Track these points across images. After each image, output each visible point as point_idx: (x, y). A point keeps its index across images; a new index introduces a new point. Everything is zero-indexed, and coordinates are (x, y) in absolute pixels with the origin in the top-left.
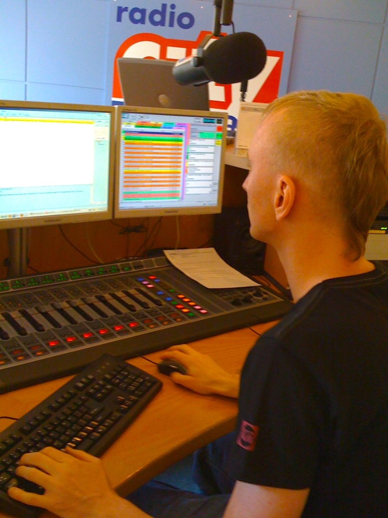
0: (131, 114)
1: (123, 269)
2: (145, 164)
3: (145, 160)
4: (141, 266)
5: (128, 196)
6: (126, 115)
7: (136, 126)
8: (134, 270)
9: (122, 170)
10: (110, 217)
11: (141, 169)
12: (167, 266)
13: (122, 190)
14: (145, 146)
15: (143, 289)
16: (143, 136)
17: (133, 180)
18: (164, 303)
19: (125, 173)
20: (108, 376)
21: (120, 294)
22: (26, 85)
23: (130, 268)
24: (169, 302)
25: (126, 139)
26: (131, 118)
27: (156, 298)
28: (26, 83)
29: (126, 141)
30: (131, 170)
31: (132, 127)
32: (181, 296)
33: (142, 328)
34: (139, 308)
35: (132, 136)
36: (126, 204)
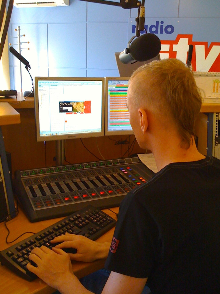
0: (113, 81)
1: (114, 164)
2: (121, 107)
3: (121, 104)
4: (124, 162)
5: (112, 124)
6: (111, 82)
7: (116, 87)
8: (119, 164)
9: (109, 110)
10: (103, 135)
11: (119, 110)
12: (139, 162)
13: (109, 121)
14: (121, 97)
15: (122, 174)
16: (120, 92)
17: (115, 115)
18: (130, 181)
19: (110, 112)
20: (88, 216)
21: (108, 176)
22: (87, 70)
23: (118, 163)
24: (134, 181)
25: (110, 94)
26: (113, 82)
27: (127, 178)
28: (87, 69)
29: (111, 95)
30: (114, 110)
31: (114, 88)
32: (141, 178)
33: (115, 194)
34: (116, 183)
35: (114, 92)
36: (111, 128)
